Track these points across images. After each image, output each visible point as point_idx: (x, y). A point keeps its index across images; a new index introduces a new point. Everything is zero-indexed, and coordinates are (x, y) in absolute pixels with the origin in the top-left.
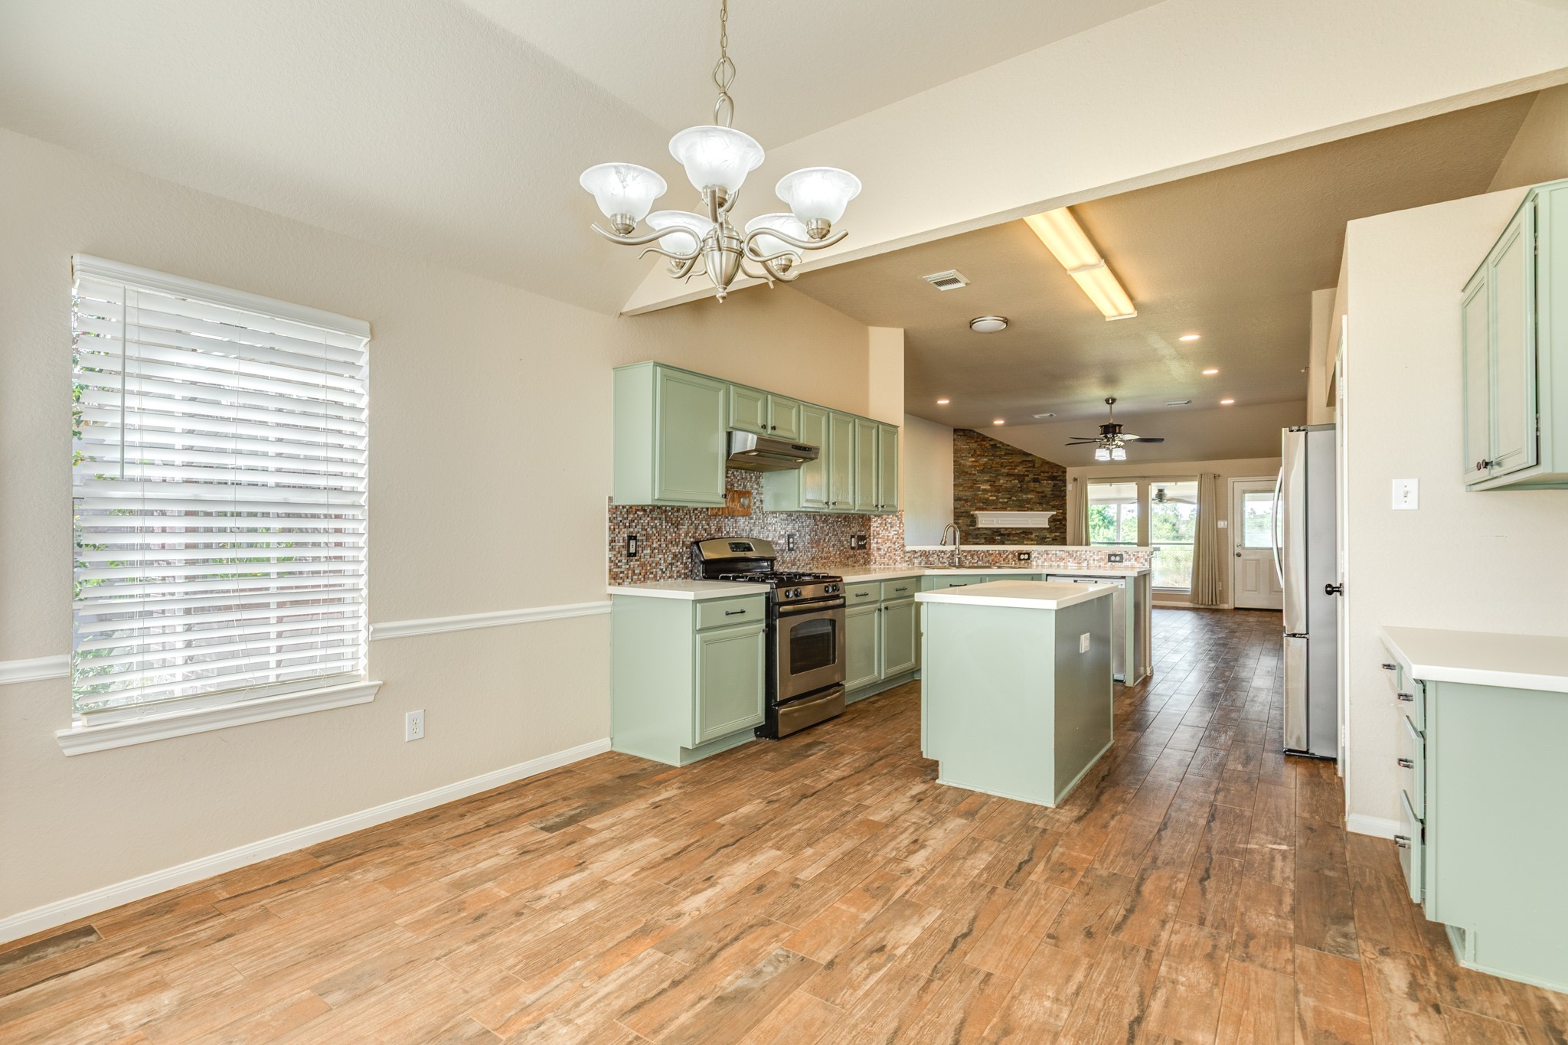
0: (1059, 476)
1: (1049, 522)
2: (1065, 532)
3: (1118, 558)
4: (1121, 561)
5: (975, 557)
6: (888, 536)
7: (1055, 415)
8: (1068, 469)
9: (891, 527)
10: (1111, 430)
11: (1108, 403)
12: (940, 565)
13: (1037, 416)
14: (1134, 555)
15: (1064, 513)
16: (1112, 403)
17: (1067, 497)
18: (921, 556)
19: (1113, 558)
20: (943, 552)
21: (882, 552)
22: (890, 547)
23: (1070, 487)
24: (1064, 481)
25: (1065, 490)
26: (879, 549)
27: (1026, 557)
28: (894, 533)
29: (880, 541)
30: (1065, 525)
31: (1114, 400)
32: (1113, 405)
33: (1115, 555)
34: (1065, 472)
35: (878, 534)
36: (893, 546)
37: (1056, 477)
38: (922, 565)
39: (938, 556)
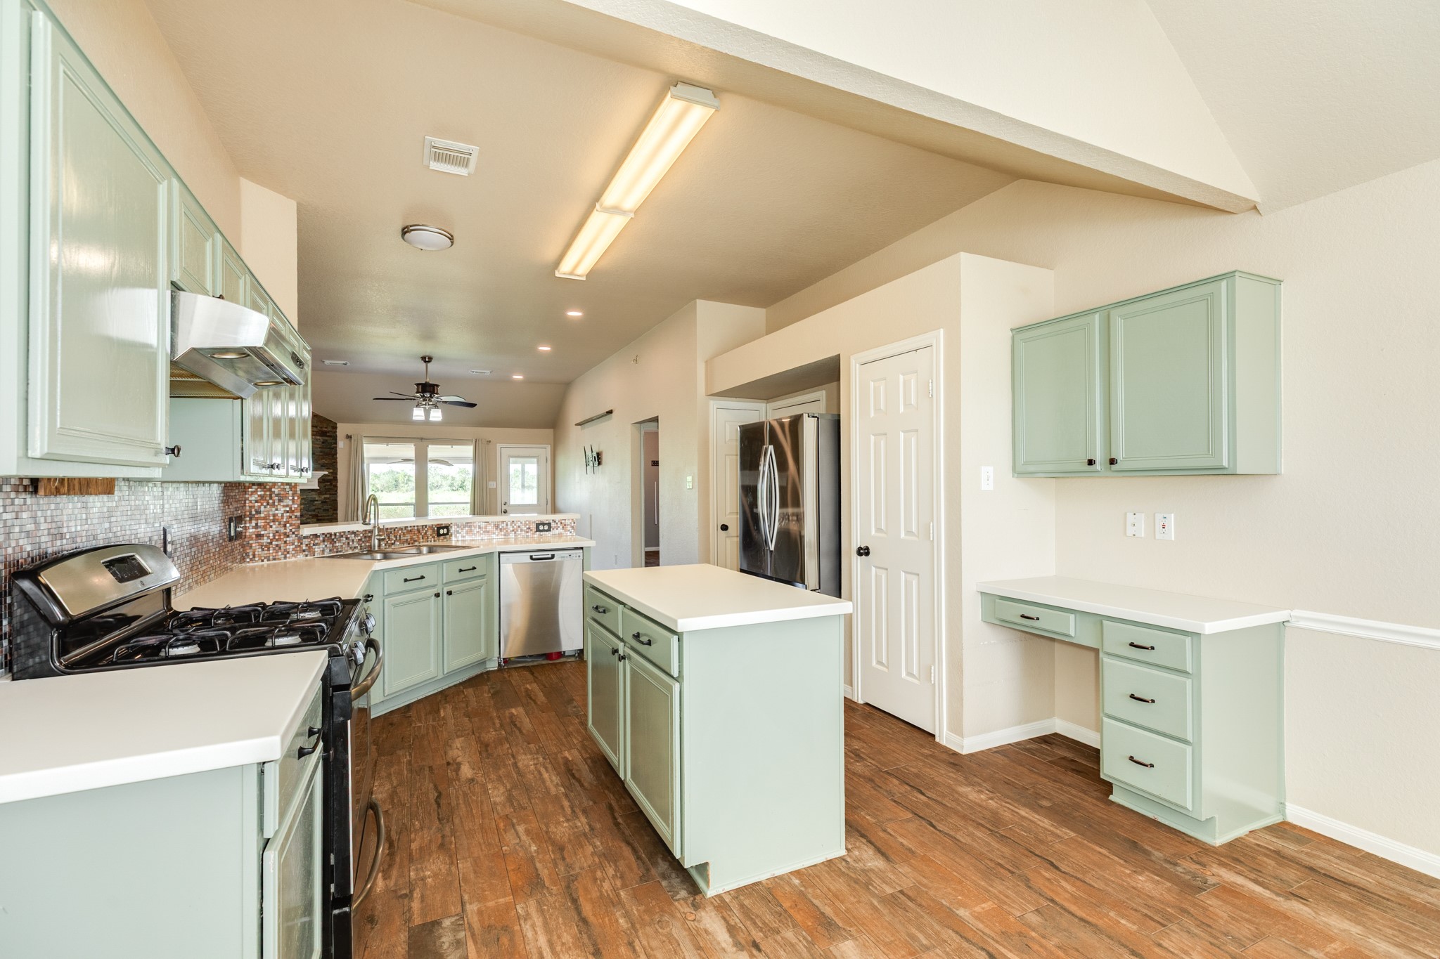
0: (328, 432)
1: (319, 482)
2: (336, 494)
3: (546, 527)
4: (549, 530)
5: (392, 537)
6: (274, 515)
7: (349, 364)
8: (339, 425)
9: (280, 501)
10: (428, 389)
11: (425, 362)
12: (350, 552)
13: (327, 362)
14: (561, 523)
15: (335, 473)
16: (429, 362)
17: (338, 456)
18: (324, 541)
19: (541, 527)
20: (353, 533)
21: (265, 540)
22: (277, 532)
23: (341, 444)
24: (335, 438)
25: (336, 447)
26: (259, 536)
27: (445, 531)
28: (283, 509)
29: (261, 523)
30: (336, 486)
31: (430, 359)
32: (429, 364)
33: (544, 524)
34: (335, 428)
35: (258, 512)
36: (283, 530)
37: (326, 432)
38: (326, 555)
39: (347, 538)
